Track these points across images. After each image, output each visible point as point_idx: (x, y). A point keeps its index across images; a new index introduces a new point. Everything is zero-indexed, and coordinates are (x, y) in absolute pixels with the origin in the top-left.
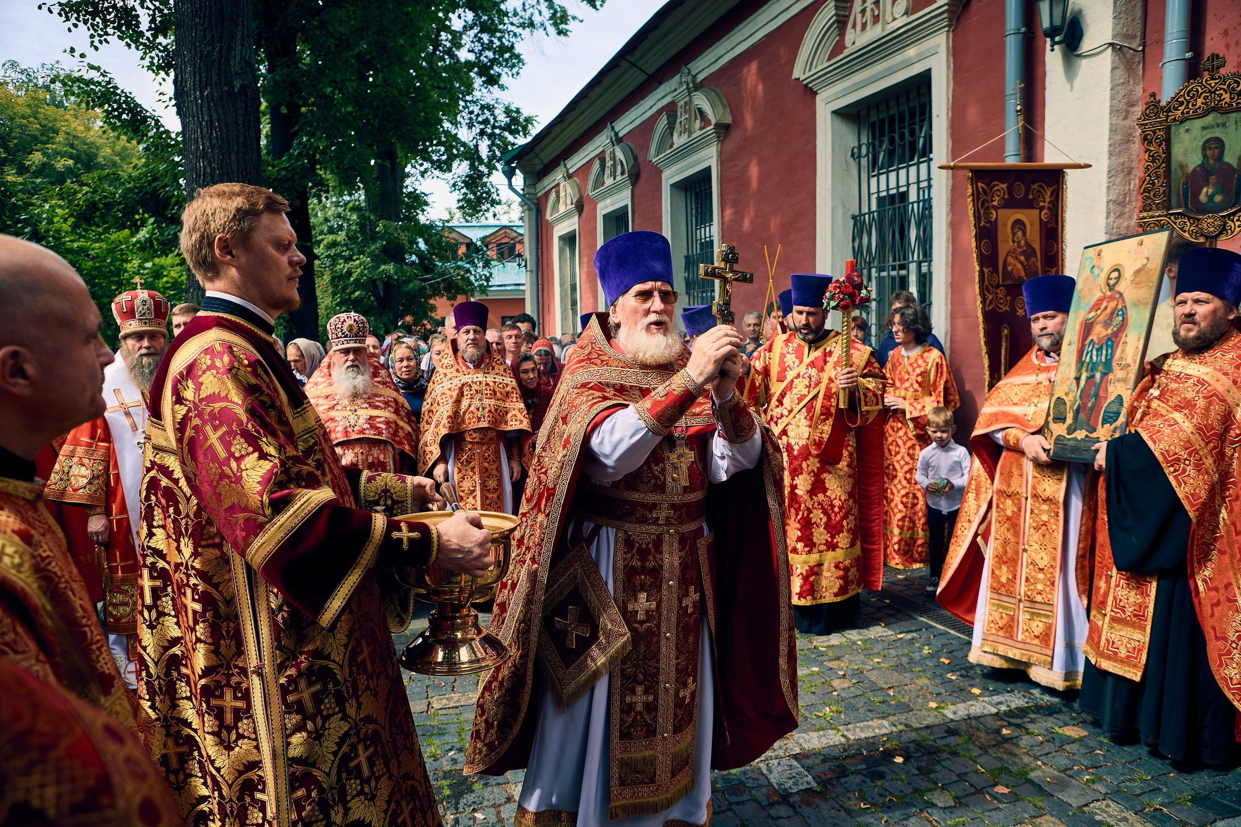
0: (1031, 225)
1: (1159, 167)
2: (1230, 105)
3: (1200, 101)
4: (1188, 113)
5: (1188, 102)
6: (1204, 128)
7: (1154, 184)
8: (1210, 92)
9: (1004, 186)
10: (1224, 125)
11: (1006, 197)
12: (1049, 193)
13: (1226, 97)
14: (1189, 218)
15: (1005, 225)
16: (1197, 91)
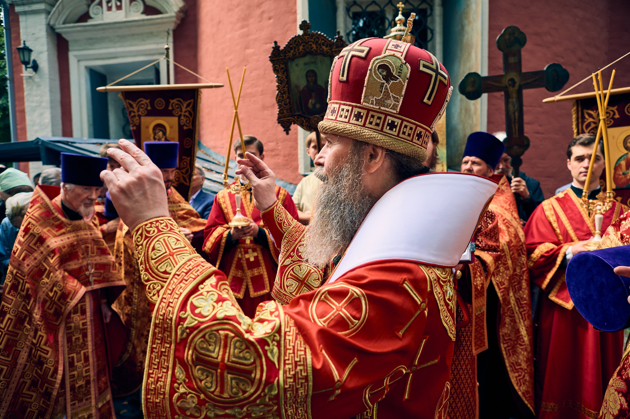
0: (171, 127)
1: (284, 87)
2: (317, 51)
3: (301, 48)
4: (296, 54)
5: (295, 48)
6: (306, 64)
7: (283, 97)
8: (305, 42)
9: (148, 101)
10: (315, 63)
11: (149, 108)
12: (185, 105)
13: (314, 46)
14: (305, 118)
15: (147, 127)
16: (299, 42)
